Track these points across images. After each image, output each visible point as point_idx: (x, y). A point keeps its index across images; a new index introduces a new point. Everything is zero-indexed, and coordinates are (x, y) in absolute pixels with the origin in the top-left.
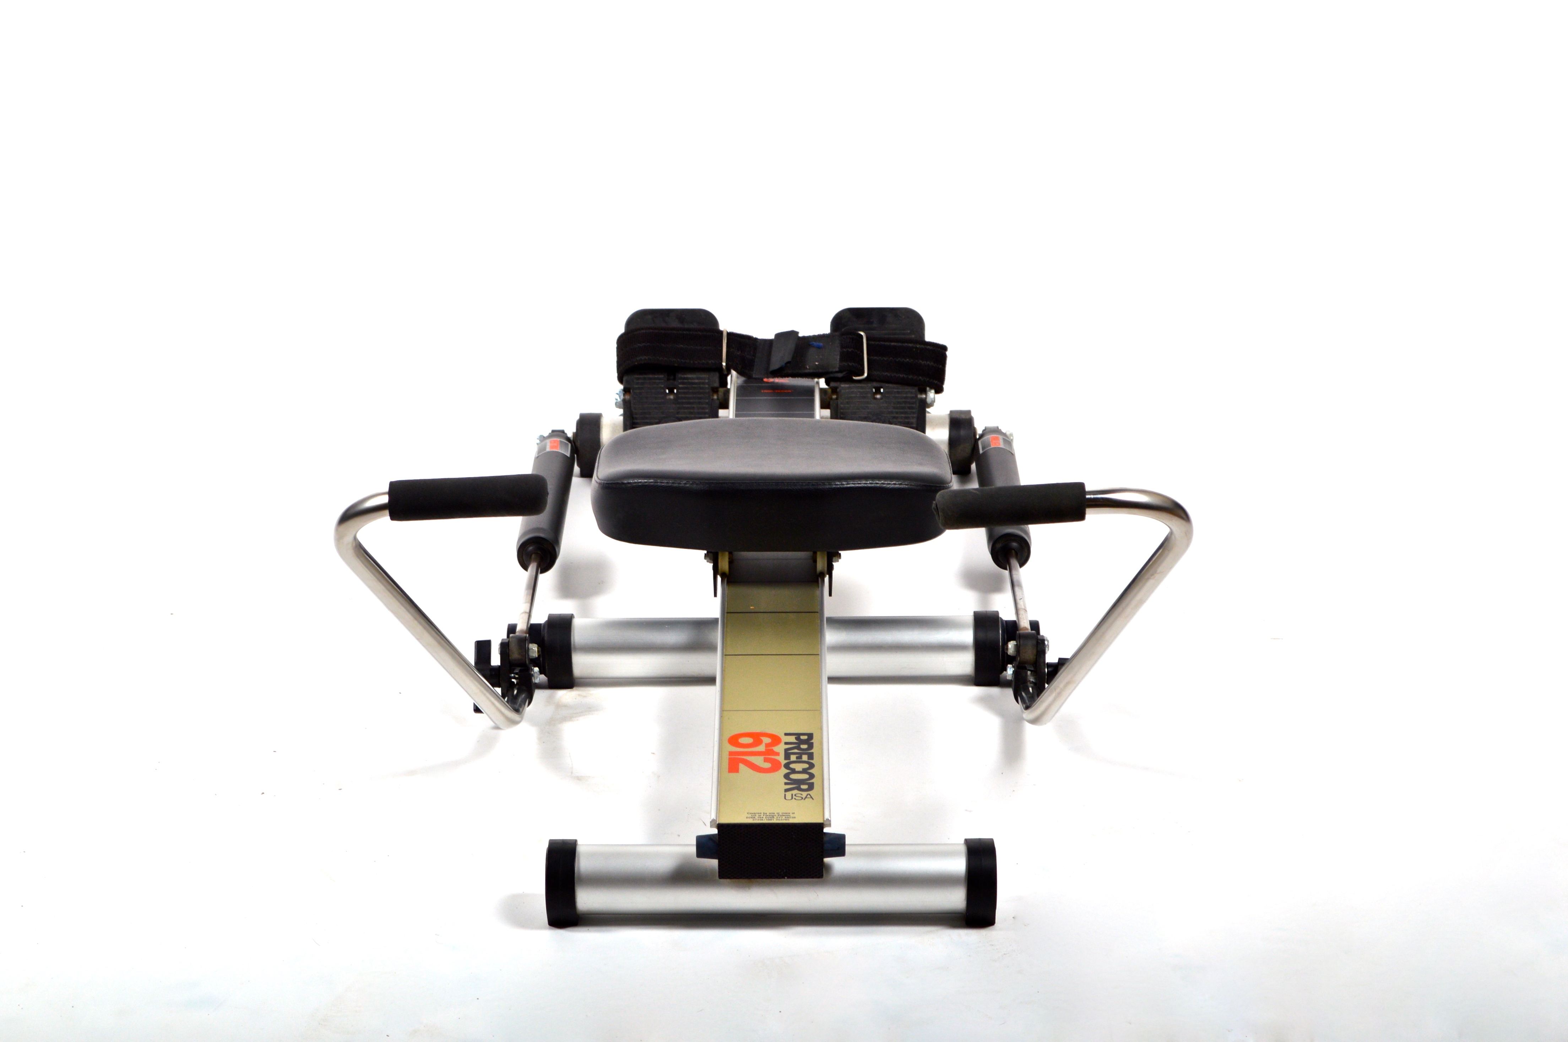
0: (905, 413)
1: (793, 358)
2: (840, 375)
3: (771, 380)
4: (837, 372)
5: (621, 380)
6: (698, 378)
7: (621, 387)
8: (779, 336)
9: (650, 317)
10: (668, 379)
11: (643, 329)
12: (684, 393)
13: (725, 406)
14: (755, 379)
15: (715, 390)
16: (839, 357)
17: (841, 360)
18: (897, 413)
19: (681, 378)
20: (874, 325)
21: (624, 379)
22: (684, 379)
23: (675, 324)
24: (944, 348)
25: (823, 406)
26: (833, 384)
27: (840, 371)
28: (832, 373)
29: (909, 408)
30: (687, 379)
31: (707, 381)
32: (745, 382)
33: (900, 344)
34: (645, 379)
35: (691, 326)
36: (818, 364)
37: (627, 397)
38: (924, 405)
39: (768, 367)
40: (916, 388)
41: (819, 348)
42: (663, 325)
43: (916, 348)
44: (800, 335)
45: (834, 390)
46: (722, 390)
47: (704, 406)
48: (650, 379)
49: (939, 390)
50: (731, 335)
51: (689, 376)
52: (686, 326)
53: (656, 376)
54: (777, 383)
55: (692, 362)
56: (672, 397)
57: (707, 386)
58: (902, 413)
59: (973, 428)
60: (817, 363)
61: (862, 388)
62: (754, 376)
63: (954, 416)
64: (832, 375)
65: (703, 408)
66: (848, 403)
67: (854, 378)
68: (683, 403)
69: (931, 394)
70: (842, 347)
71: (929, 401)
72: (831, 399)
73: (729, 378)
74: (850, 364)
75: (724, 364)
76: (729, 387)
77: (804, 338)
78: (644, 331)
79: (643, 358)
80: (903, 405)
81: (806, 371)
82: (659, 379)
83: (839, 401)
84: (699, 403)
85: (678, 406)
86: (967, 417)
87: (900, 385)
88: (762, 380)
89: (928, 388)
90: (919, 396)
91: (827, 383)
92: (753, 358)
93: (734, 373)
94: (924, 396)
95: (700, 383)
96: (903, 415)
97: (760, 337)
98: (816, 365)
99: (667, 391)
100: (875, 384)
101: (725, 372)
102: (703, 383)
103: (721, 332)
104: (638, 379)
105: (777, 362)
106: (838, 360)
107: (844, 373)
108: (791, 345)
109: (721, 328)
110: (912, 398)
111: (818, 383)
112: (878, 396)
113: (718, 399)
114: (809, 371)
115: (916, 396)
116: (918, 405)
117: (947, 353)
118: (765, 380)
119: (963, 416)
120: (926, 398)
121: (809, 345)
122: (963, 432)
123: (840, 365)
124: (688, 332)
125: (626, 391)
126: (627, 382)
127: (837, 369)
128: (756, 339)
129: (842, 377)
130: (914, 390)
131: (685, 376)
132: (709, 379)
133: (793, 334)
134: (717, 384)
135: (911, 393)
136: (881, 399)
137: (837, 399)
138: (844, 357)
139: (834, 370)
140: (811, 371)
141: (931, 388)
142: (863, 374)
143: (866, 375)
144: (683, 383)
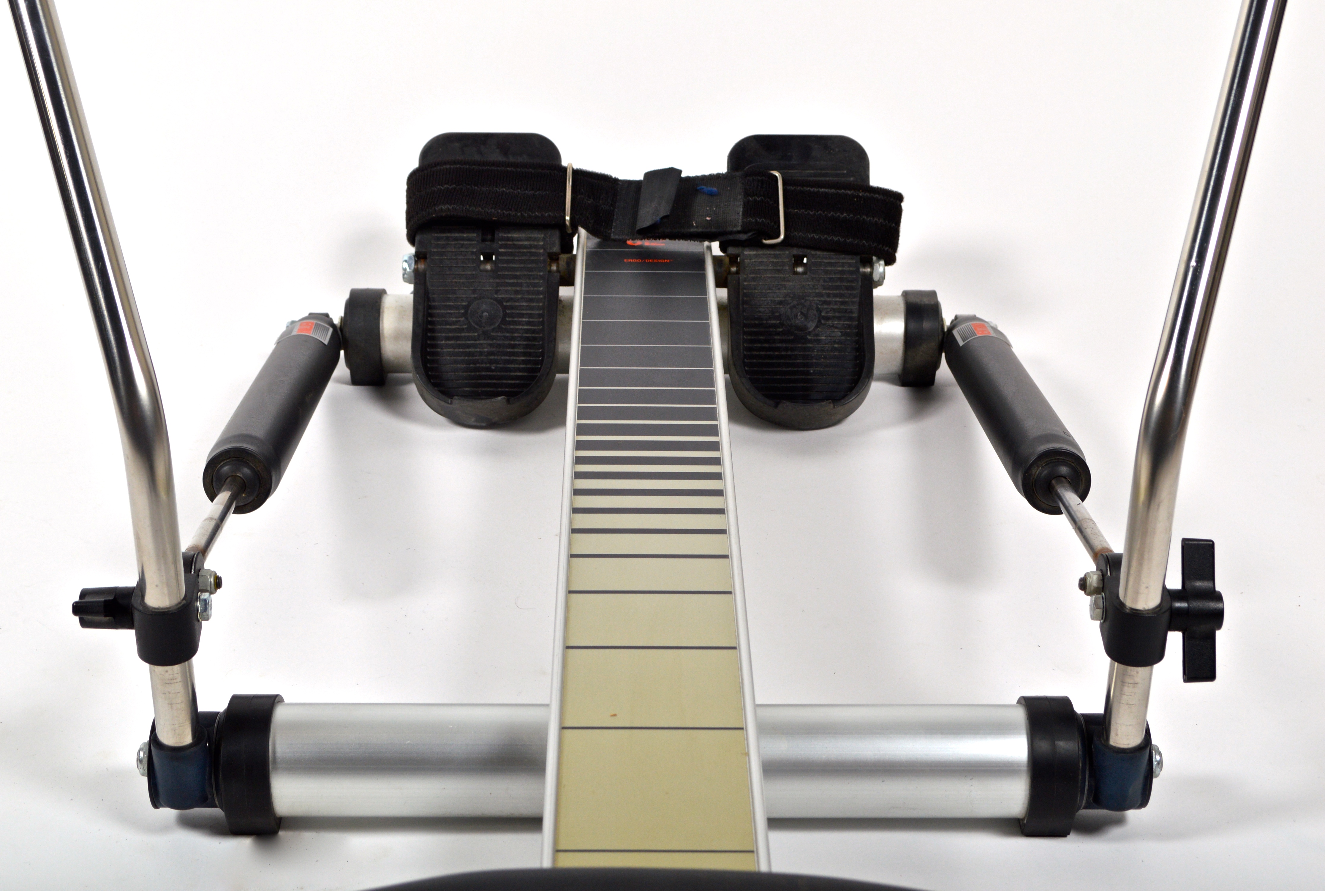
0: (841, 296)
1: (673, 209)
2: (744, 237)
3: (638, 243)
4: (739, 232)
5: (411, 239)
6: (528, 239)
7: (412, 250)
8: (650, 176)
9: (457, 145)
10: (483, 240)
11: (445, 163)
12: (507, 262)
13: (570, 281)
14: (614, 240)
15: (554, 258)
16: (742, 209)
17: (745, 214)
18: (828, 295)
19: (503, 239)
20: (794, 162)
21: (417, 238)
22: (508, 239)
23: (496, 156)
24: (898, 198)
25: (719, 284)
26: (731, 250)
27: (744, 231)
28: (731, 233)
29: (847, 288)
30: (512, 239)
31: (541, 243)
32: (600, 245)
33: (833, 191)
34: (448, 238)
35: (520, 160)
36: (710, 220)
37: (421, 266)
38: (870, 283)
39: (634, 224)
40: (858, 258)
41: (711, 194)
42: (477, 158)
43: (858, 197)
44: (683, 175)
45: (733, 260)
46: (564, 257)
47: (537, 281)
48: (456, 239)
49: (890, 260)
50: (579, 174)
51: (515, 235)
52: (512, 159)
53: (465, 235)
54: (647, 248)
55: (519, 214)
56: (488, 267)
57: (542, 251)
58: (835, 296)
59: (940, 319)
60: (708, 219)
61: (776, 256)
62: (613, 236)
63: (912, 299)
64: (731, 237)
65: (535, 285)
66: (754, 279)
67: (765, 242)
68: (504, 277)
69: (880, 267)
70: (747, 194)
71: (876, 277)
72: (729, 272)
73: (575, 239)
74: (759, 220)
75: (568, 218)
76: (575, 252)
77: (688, 179)
78: (448, 166)
79: (445, 208)
80: (838, 284)
81: (692, 230)
82: (469, 240)
83: (742, 276)
84: (529, 277)
85: (498, 281)
86: (932, 303)
87: (832, 253)
88: (625, 242)
89: (874, 258)
90: (862, 270)
91: (723, 248)
92: (612, 208)
93: (582, 231)
94: (869, 270)
95: (531, 247)
96: (838, 299)
97: (621, 177)
98: (708, 220)
99: (482, 258)
100: (795, 251)
101: (570, 231)
102: (536, 247)
103: (565, 169)
104: (438, 239)
105: (647, 217)
106: (741, 213)
107: (750, 234)
108: (670, 191)
109: (564, 163)
110: (851, 273)
111: (709, 248)
112: (800, 269)
113: (558, 271)
114: (696, 230)
115: (858, 269)
116: (860, 283)
117: (903, 204)
118: (630, 242)
119: (926, 301)
120: (871, 273)
121: (697, 190)
122: (927, 325)
123: (743, 222)
124: (513, 169)
125: (419, 257)
126: (421, 243)
127: (739, 228)
128: (616, 180)
129: (746, 240)
130: (852, 260)
131: (510, 235)
132: (544, 239)
133: (673, 173)
134: (556, 249)
135: (850, 265)
136: (804, 273)
137: (737, 273)
138: (749, 210)
139: (735, 229)
140: (700, 230)
141: (879, 258)
142: (778, 236)
143: (782, 237)
144: (505, 246)
